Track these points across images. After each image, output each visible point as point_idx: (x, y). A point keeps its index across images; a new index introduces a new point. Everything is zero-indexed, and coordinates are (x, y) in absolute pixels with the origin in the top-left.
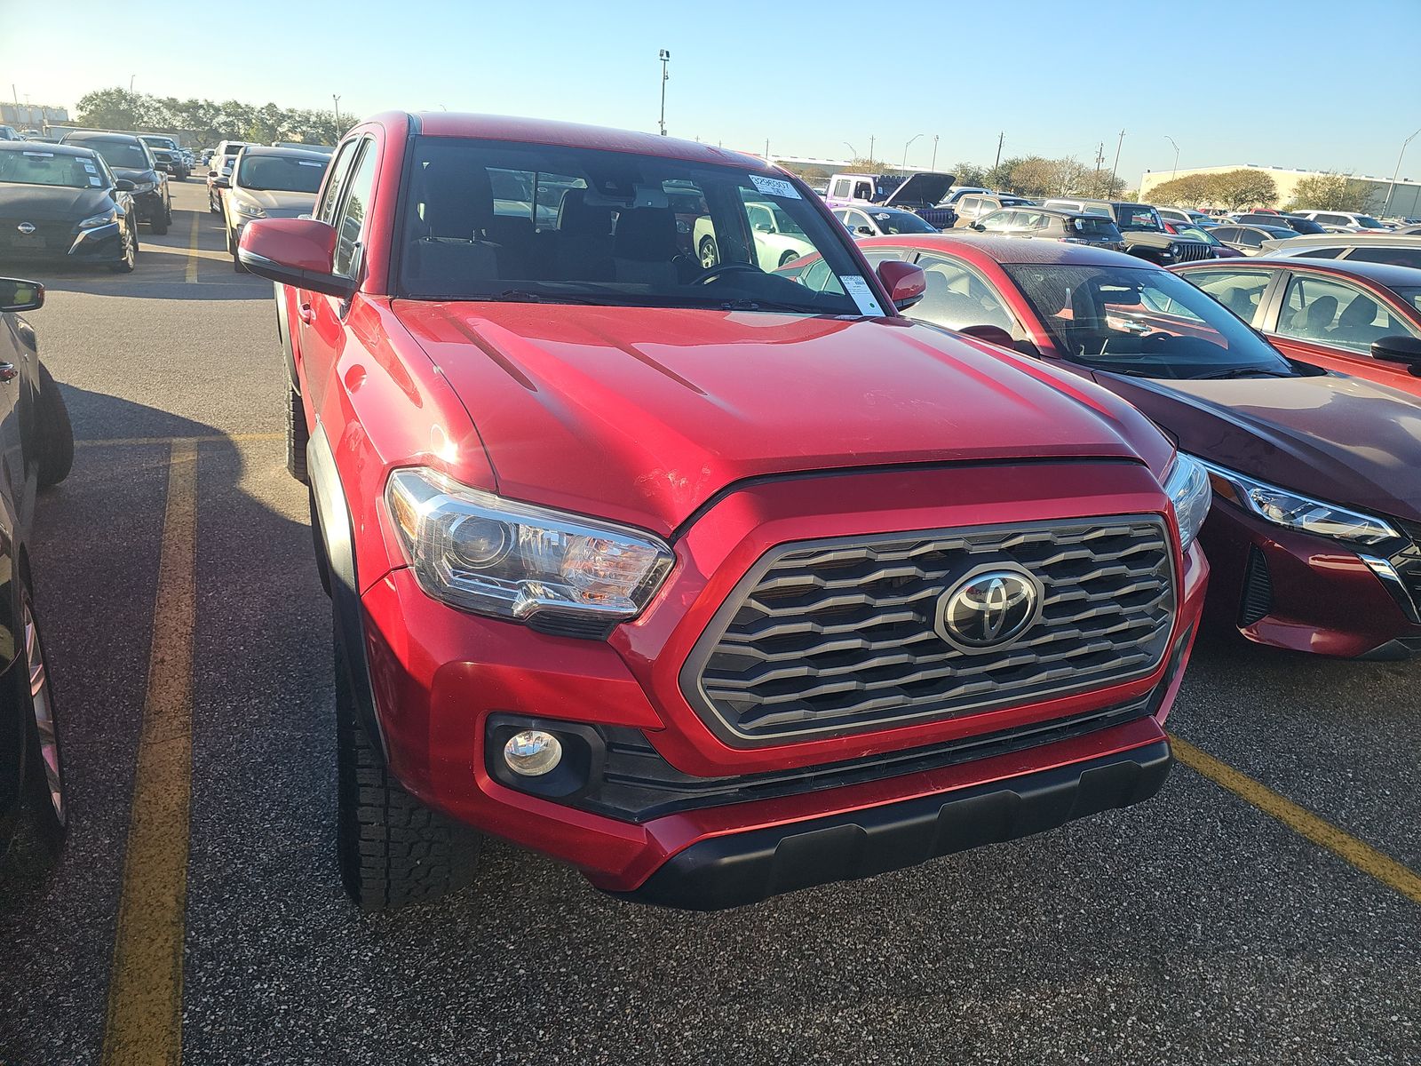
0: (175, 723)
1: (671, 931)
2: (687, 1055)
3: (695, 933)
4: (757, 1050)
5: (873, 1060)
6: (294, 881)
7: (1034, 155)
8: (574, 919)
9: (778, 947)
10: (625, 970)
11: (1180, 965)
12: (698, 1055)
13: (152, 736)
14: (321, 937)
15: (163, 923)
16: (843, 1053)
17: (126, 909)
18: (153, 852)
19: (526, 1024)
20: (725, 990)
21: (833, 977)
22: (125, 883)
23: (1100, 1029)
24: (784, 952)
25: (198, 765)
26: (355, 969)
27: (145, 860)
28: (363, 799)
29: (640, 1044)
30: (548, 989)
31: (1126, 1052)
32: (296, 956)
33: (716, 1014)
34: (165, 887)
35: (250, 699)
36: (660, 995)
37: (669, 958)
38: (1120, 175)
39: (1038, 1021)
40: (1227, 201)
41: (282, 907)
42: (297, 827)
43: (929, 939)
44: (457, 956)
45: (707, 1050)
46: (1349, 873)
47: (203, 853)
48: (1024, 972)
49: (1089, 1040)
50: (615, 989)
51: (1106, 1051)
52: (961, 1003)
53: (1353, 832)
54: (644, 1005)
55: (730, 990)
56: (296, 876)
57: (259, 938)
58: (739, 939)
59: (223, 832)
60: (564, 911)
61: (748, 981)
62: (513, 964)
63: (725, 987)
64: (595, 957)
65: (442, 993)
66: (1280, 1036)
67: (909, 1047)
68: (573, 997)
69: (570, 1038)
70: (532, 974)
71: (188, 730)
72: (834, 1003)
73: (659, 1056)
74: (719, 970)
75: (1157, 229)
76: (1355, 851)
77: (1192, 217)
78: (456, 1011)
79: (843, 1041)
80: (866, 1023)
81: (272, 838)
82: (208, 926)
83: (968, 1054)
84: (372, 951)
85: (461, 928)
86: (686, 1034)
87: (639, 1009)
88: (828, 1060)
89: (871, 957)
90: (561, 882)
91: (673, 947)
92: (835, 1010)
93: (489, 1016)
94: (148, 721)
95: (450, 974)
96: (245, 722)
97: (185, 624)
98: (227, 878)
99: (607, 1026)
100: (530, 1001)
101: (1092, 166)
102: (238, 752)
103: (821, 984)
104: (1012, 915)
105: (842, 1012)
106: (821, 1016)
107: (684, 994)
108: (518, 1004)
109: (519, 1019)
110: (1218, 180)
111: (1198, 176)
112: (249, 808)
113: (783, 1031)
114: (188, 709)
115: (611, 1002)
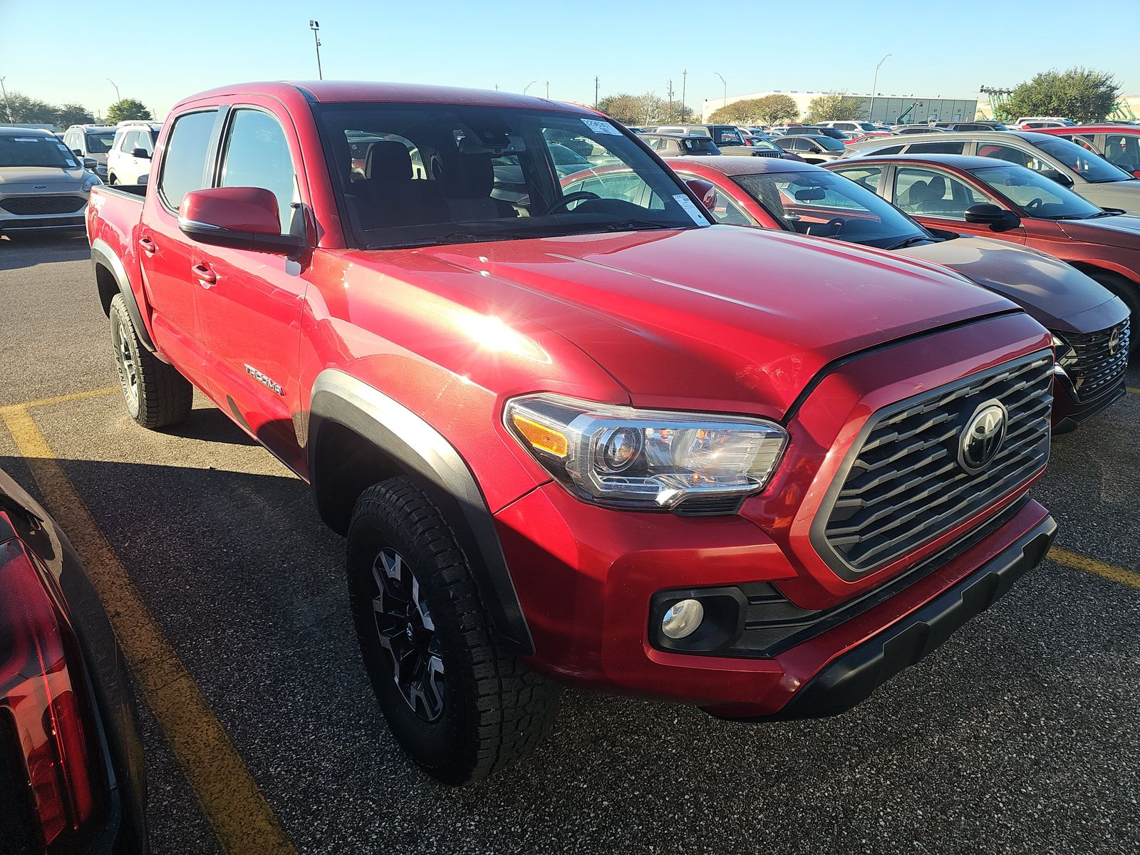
0: (166, 667)
1: (698, 740)
2: (770, 833)
3: (718, 737)
4: (818, 815)
5: (900, 798)
6: (367, 779)
7: (623, 93)
8: (620, 750)
9: (783, 732)
10: (684, 780)
11: (1048, 674)
12: (778, 831)
13: (151, 683)
14: (421, 820)
15: (271, 847)
16: (877, 799)
17: (227, 844)
18: (219, 786)
19: (636, 844)
20: (767, 775)
21: (835, 744)
22: (211, 821)
23: (1028, 733)
24: (790, 735)
25: (212, 699)
26: (468, 839)
27: (216, 796)
28: (482, 691)
29: (731, 835)
30: (635, 811)
31: (1053, 744)
32: (410, 842)
33: (771, 795)
34: (251, 815)
35: (224, 631)
36: (722, 793)
37: (711, 762)
38: (688, 105)
39: (987, 739)
40: (765, 119)
41: (371, 803)
42: (339, 731)
43: (881, 697)
44: (547, 805)
45: (782, 825)
46: (1107, 585)
47: (267, 776)
48: (956, 705)
49: (1026, 742)
50: (686, 797)
51: (1040, 747)
52: (931, 739)
53: (1091, 556)
54: (715, 804)
55: (770, 774)
56: (367, 774)
57: (368, 836)
58: (752, 733)
59: (275, 752)
60: (608, 746)
61: (778, 763)
62: (595, 799)
63: (765, 773)
64: (656, 776)
65: (553, 839)
66: (1134, 707)
67: (917, 782)
68: (658, 812)
69: (676, 846)
70: (615, 804)
71: (182, 671)
72: (847, 763)
73: (751, 840)
74: (753, 761)
75: (740, 143)
76: (1100, 568)
77: (752, 132)
78: (574, 850)
79: (871, 790)
80: (878, 772)
81: (323, 747)
82: (314, 838)
83: (958, 774)
84: (473, 820)
85: (535, 781)
86: (759, 817)
87: (713, 808)
88: (871, 807)
89: (851, 722)
90: (591, 724)
91: (708, 753)
92: (852, 768)
93: (603, 846)
94: (139, 671)
95: (550, 821)
96: (232, 652)
97: (119, 576)
98: (304, 791)
99: (698, 828)
100: (627, 825)
101: (667, 99)
102: (243, 679)
103: (830, 751)
104: (924, 666)
105: (858, 768)
106: (845, 776)
107: (739, 786)
108: (619, 830)
109: (627, 842)
110: (757, 103)
111: (743, 102)
112: (286, 726)
113: (826, 794)
114: (170, 652)
115: (689, 808)
